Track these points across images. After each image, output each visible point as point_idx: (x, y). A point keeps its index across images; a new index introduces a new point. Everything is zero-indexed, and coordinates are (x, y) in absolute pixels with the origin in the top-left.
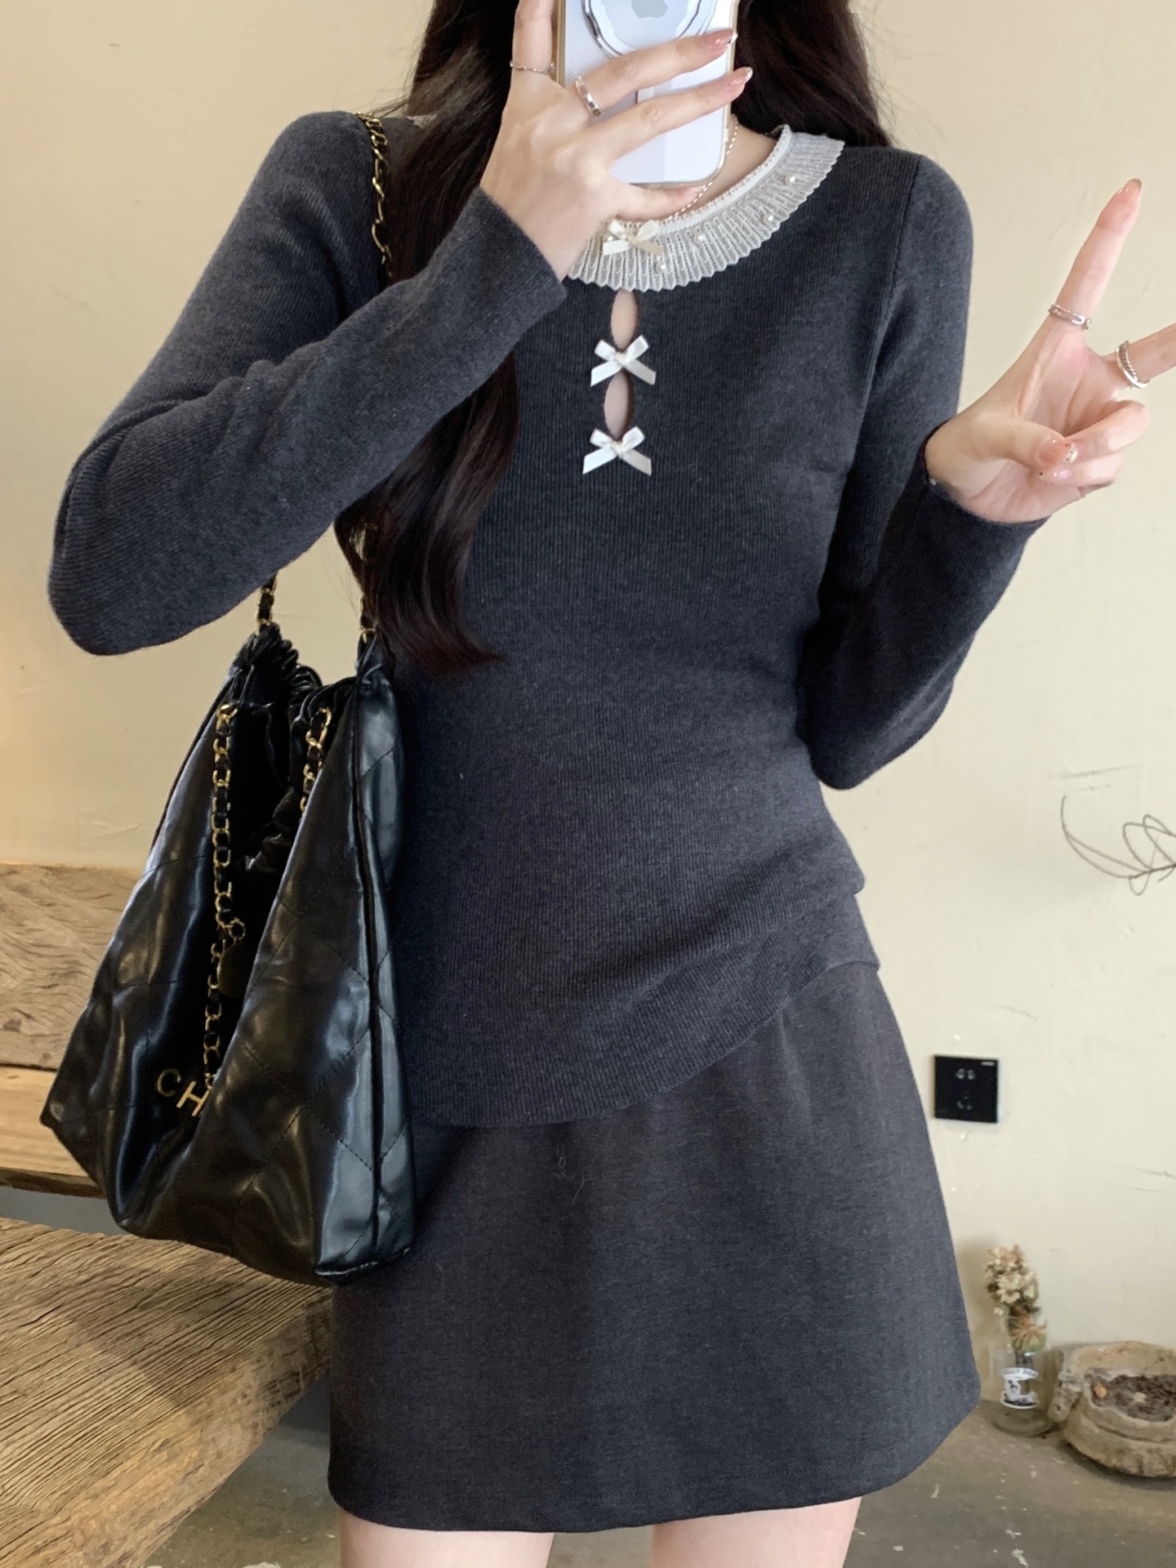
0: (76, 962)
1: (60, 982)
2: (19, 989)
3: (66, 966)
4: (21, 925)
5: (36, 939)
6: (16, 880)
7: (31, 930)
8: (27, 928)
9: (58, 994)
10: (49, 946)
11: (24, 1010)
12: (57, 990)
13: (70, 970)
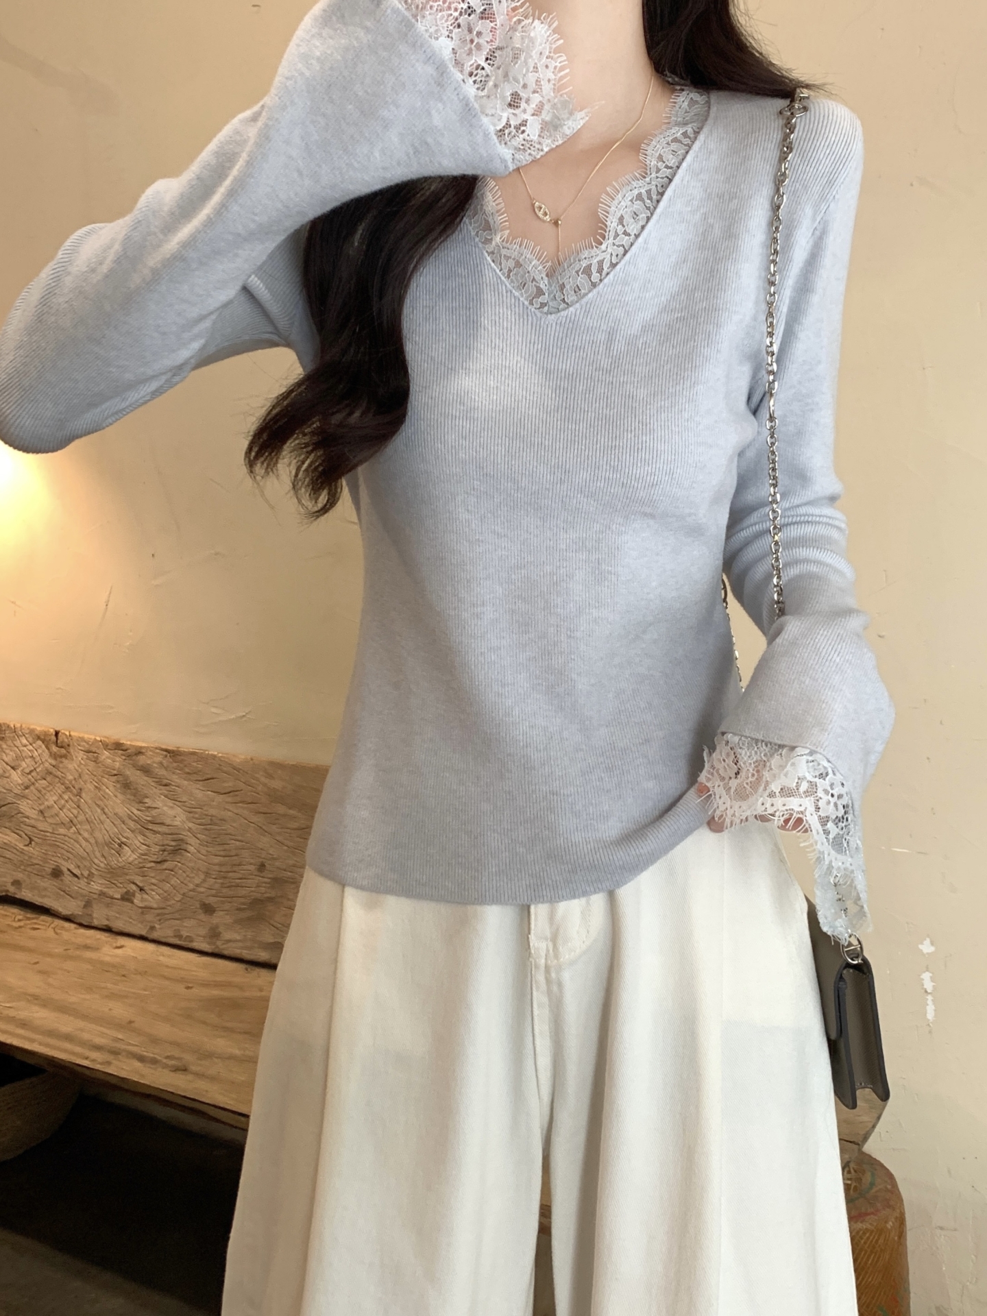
0: (182, 840)
1: (168, 858)
2: (136, 862)
3: (173, 843)
4: (141, 802)
5: (153, 817)
6: (142, 760)
7: (149, 807)
8: (147, 805)
9: (166, 869)
10: (162, 824)
11: (139, 884)
12: (166, 865)
13: (177, 848)
